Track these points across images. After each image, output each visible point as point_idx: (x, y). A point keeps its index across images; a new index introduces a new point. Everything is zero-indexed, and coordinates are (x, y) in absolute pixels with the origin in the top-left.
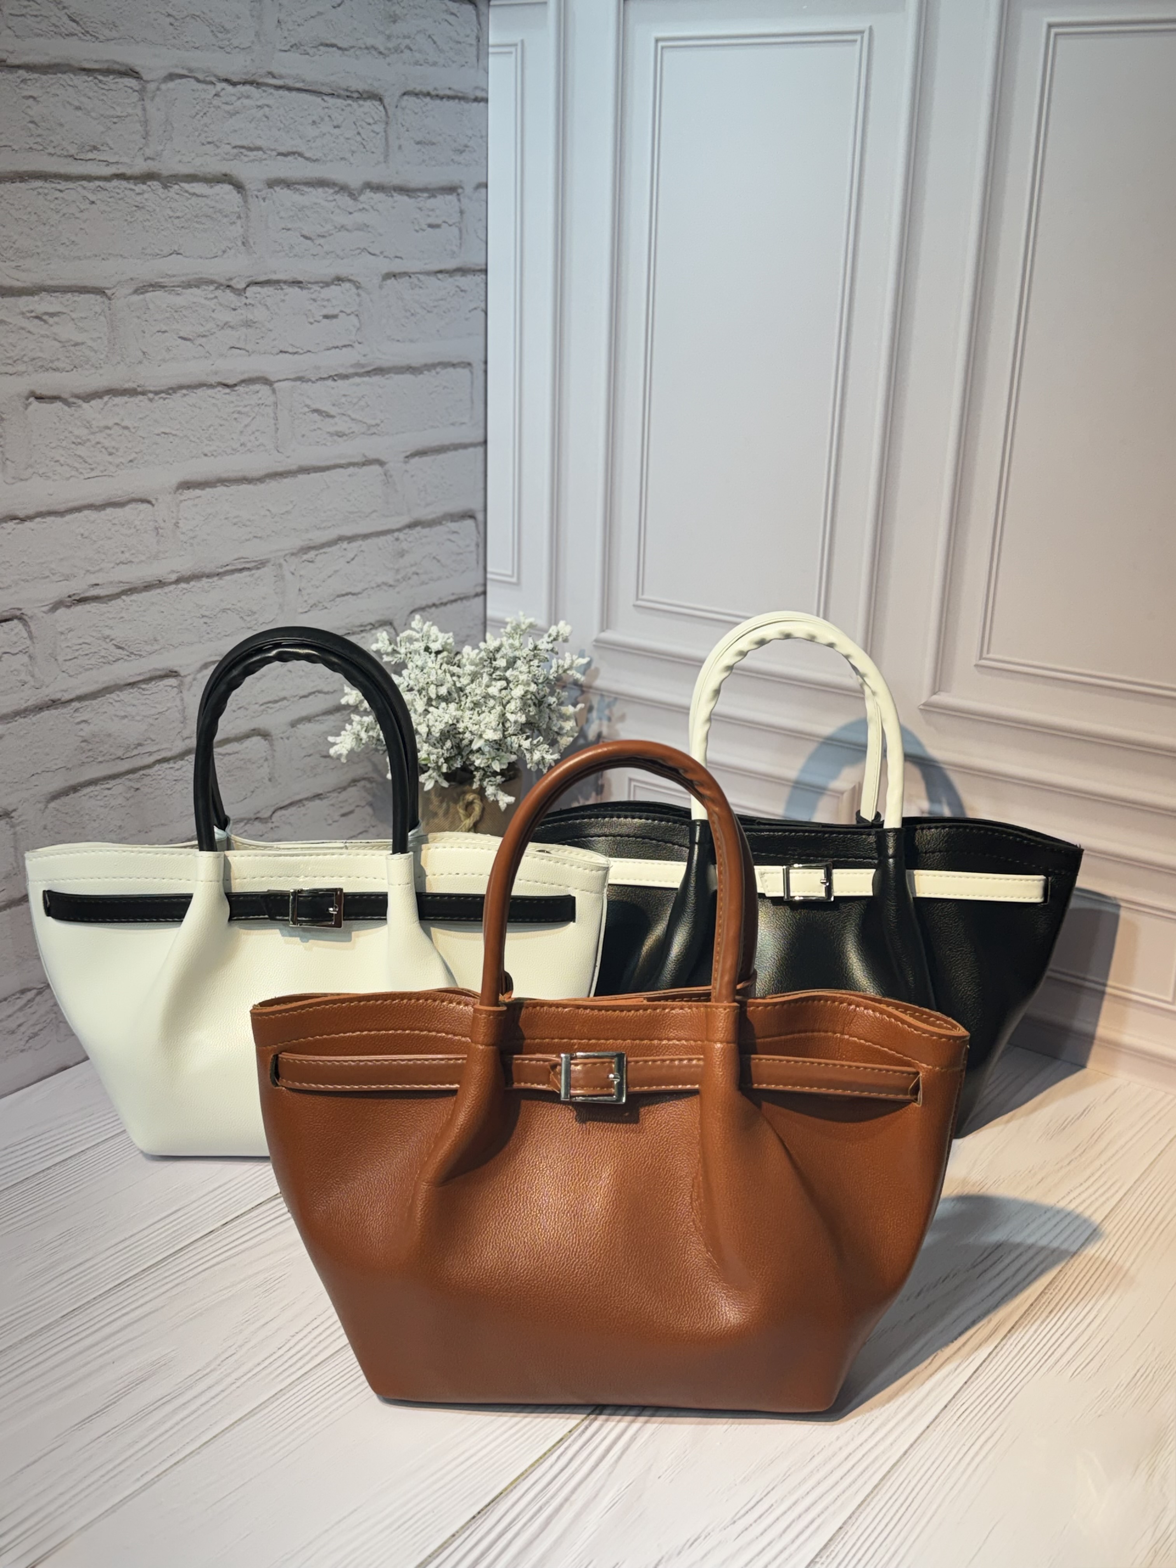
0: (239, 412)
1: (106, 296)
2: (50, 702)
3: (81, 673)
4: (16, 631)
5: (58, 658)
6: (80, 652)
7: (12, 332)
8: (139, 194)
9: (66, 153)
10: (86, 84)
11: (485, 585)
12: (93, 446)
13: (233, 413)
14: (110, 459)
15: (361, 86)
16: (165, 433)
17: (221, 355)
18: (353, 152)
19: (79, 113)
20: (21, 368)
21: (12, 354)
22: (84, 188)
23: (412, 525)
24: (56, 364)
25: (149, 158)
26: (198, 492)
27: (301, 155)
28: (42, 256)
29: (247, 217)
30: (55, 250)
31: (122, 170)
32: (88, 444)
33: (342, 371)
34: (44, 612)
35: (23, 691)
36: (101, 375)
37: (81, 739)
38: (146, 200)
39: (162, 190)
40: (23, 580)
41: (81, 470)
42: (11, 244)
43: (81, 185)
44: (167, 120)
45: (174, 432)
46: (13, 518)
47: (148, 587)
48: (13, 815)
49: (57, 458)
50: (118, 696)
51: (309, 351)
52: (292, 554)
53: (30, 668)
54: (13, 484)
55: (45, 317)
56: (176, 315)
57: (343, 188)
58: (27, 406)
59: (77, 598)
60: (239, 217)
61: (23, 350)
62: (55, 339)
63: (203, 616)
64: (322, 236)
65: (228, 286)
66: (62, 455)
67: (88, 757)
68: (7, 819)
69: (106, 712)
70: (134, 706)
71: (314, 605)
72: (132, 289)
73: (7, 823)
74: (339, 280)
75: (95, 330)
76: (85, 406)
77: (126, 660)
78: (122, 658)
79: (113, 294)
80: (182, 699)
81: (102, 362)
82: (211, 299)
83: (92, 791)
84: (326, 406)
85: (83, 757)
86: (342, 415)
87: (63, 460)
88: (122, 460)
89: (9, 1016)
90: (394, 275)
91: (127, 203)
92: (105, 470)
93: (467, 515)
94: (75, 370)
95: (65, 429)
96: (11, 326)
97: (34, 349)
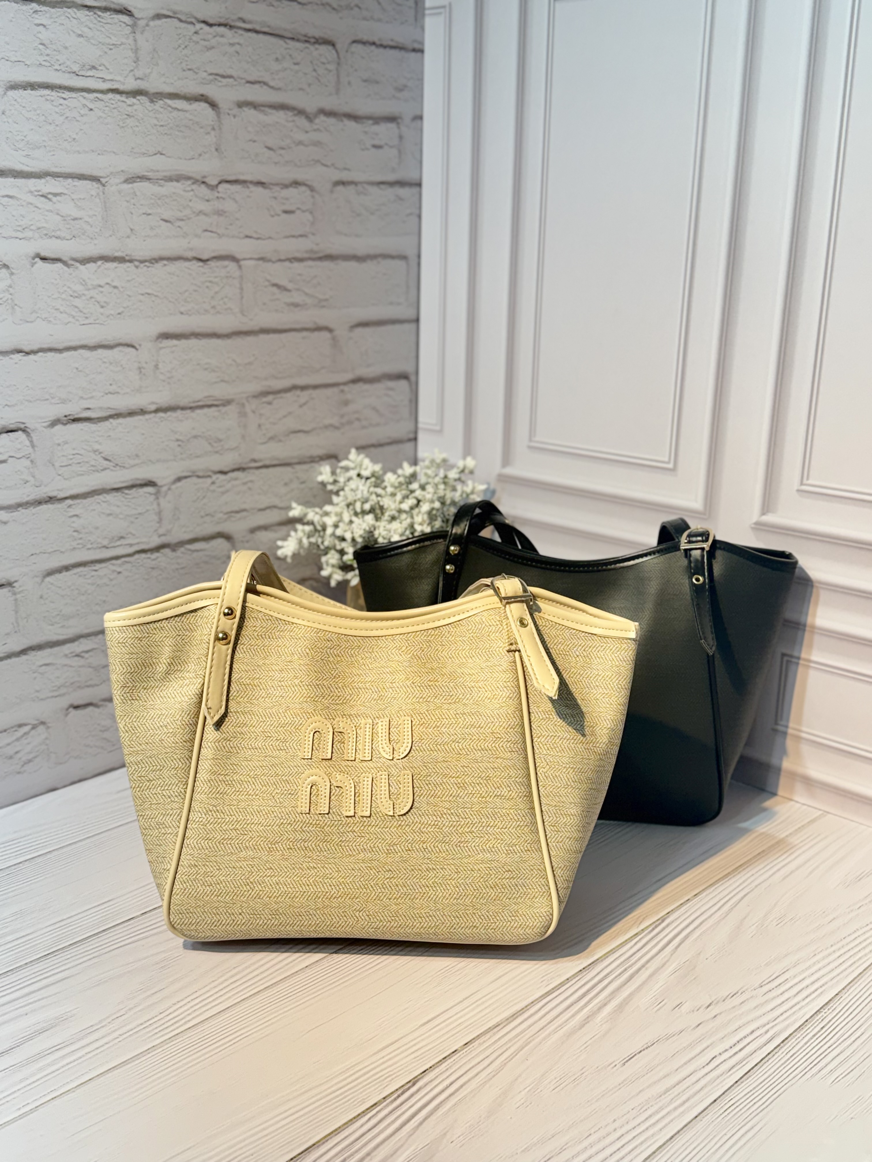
0: (210, 282)
1: (101, 183)
2: (48, 499)
3: (74, 477)
4: (20, 440)
5: (55, 464)
7: (22, 206)
8: (130, 105)
9: (70, 70)
10: (87, 17)
11: (416, 432)
12: (88, 300)
13: (206, 281)
14: (102, 310)
15: (317, 33)
16: (149, 294)
17: (197, 236)
18: (309, 85)
19: (81, 39)
20: (28, 234)
21: (22, 223)
22: (85, 98)
23: (357, 381)
24: (58, 233)
25: (139, 78)
26: (175, 342)
27: (265, 83)
28: (48, 148)
29: (220, 129)
30: (59, 145)
31: (115, 86)
32: (83, 298)
33: (298, 255)
34: (44, 427)
35: (25, 488)
36: (95, 244)
37: (73, 529)
38: (136, 110)
39: (149, 104)
40: (27, 400)
41: (77, 318)
42: (23, 138)
43: (82, 96)
44: (154, 50)
45: (155, 294)
46: (20, 351)
47: (131, 414)
48: (15, 585)
49: (59, 306)
50: (105, 498)
51: (270, 238)
52: (255, 397)
53: (32, 470)
54: (20, 324)
55: (50, 196)
56: (159, 202)
57: (301, 112)
58: (33, 265)
59: (72, 418)
60: (213, 129)
61: (30, 220)
62: (58, 214)
63: (178, 440)
64: (282, 148)
65: (203, 182)
66: (62, 305)
67: (78, 544)
68: (10, 588)
69: (94, 510)
70: (118, 506)
71: (271, 438)
72: (123, 179)
73: (9, 591)
74: (296, 183)
75: (91, 209)
76: (82, 267)
77: (112, 470)
78: (108, 468)
79: (106, 182)
80: (159, 504)
81: (96, 235)
82: (188, 191)
83: (82, 571)
84: (284, 282)
85: (74, 544)
86: (298, 290)
87: (62, 309)
88: (112, 312)
89: (9, 744)
90: (343, 183)
91: (119, 112)
92: (98, 319)
93: (403, 376)
94: (74, 239)
95: (65, 285)
96: (21, 201)
97: (40, 221)
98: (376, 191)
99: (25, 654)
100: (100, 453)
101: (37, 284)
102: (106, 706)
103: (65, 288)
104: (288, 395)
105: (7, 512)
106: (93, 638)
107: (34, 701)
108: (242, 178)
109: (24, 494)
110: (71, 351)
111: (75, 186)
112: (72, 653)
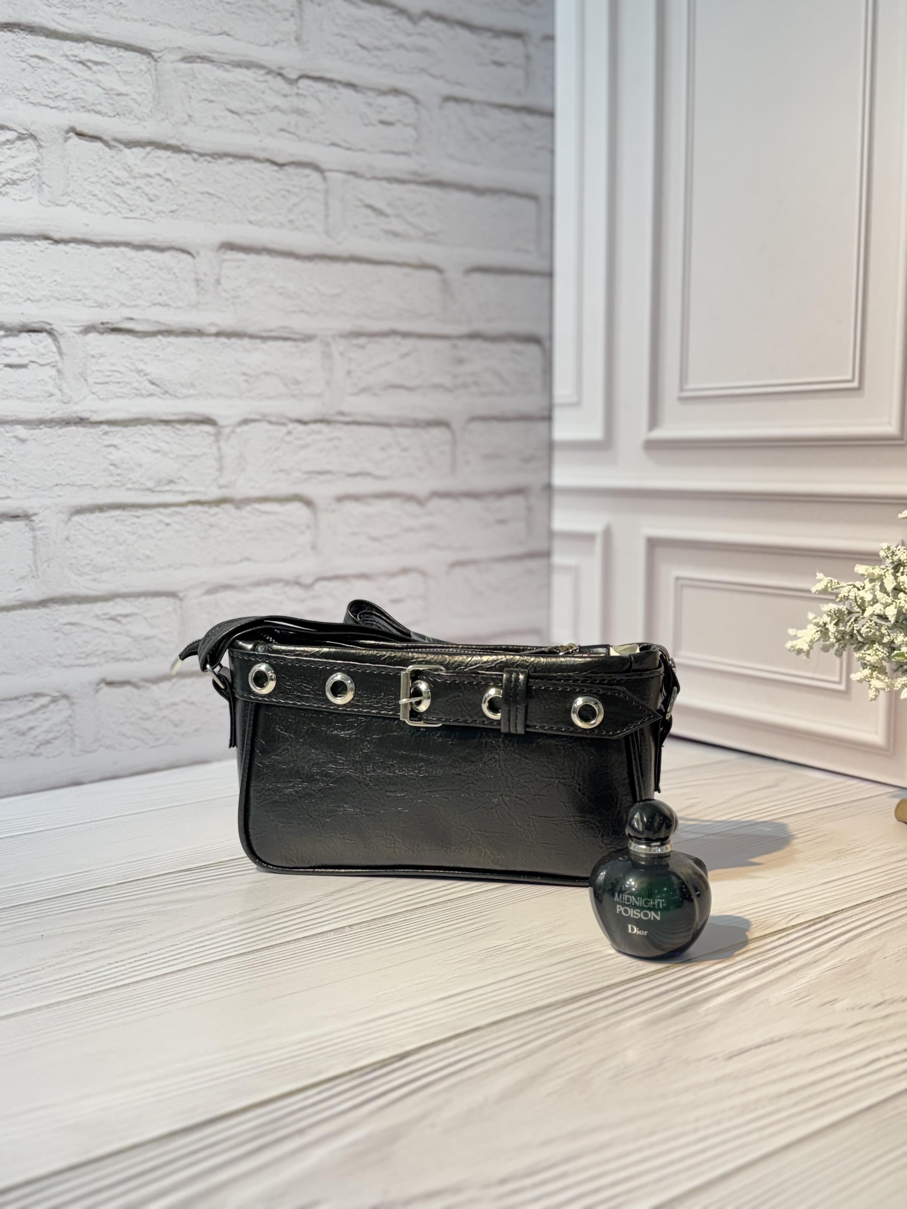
0: (287, 191)
1: (152, 57)
2: (78, 420)
3: (111, 398)
4: (44, 343)
5: (88, 379)
6: (112, 378)
7: (55, 70)
11: (550, 408)
12: (133, 190)
13: (282, 189)
14: (151, 204)
16: (210, 194)
17: (270, 134)
20: (63, 104)
21: (53, 90)
23: (474, 336)
24: (98, 108)
26: (241, 255)
28: (88, 9)
29: (301, 17)
30: (103, 7)
32: (128, 186)
33: (399, 175)
34: (75, 332)
35: (49, 402)
36: (144, 127)
37: (109, 462)
40: (55, 298)
41: (119, 209)
45: (219, 195)
46: (47, 238)
47: (186, 333)
48: (34, 518)
49: (97, 192)
50: (151, 430)
51: (362, 150)
52: (342, 336)
53: (58, 382)
54: (48, 206)
55: (89, 64)
56: (224, 88)
57: (402, 11)
58: (66, 140)
59: (110, 326)
60: (292, 15)
61: (65, 88)
62: (99, 86)
63: (244, 374)
64: (379, 49)
65: (280, 74)
67: (116, 481)
68: (27, 521)
69: (136, 442)
70: (167, 443)
72: (180, 57)
73: (27, 525)
74: (396, 92)
75: (139, 85)
76: (127, 151)
77: (160, 397)
78: (155, 395)
79: (159, 57)
80: (219, 449)
81: (145, 115)
82: (261, 82)
83: (119, 515)
84: (381, 205)
85: (111, 480)
86: (399, 216)
87: (101, 195)
88: (163, 209)
89: (20, 717)
90: (455, 99)
92: (145, 214)
93: (533, 339)
94: (117, 117)
95: (105, 168)
96: (54, 65)
97: (76, 90)
98: (496, 114)
99: (44, 606)
100: (145, 375)
101: (71, 163)
102: (148, 688)
103: (105, 172)
104: (387, 341)
105: (25, 428)
106: (132, 599)
107: (55, 666)
108: (328, 75)
109: (48, 409)
110: (111, 247)
111: (120, 56)
112: (105, 614)
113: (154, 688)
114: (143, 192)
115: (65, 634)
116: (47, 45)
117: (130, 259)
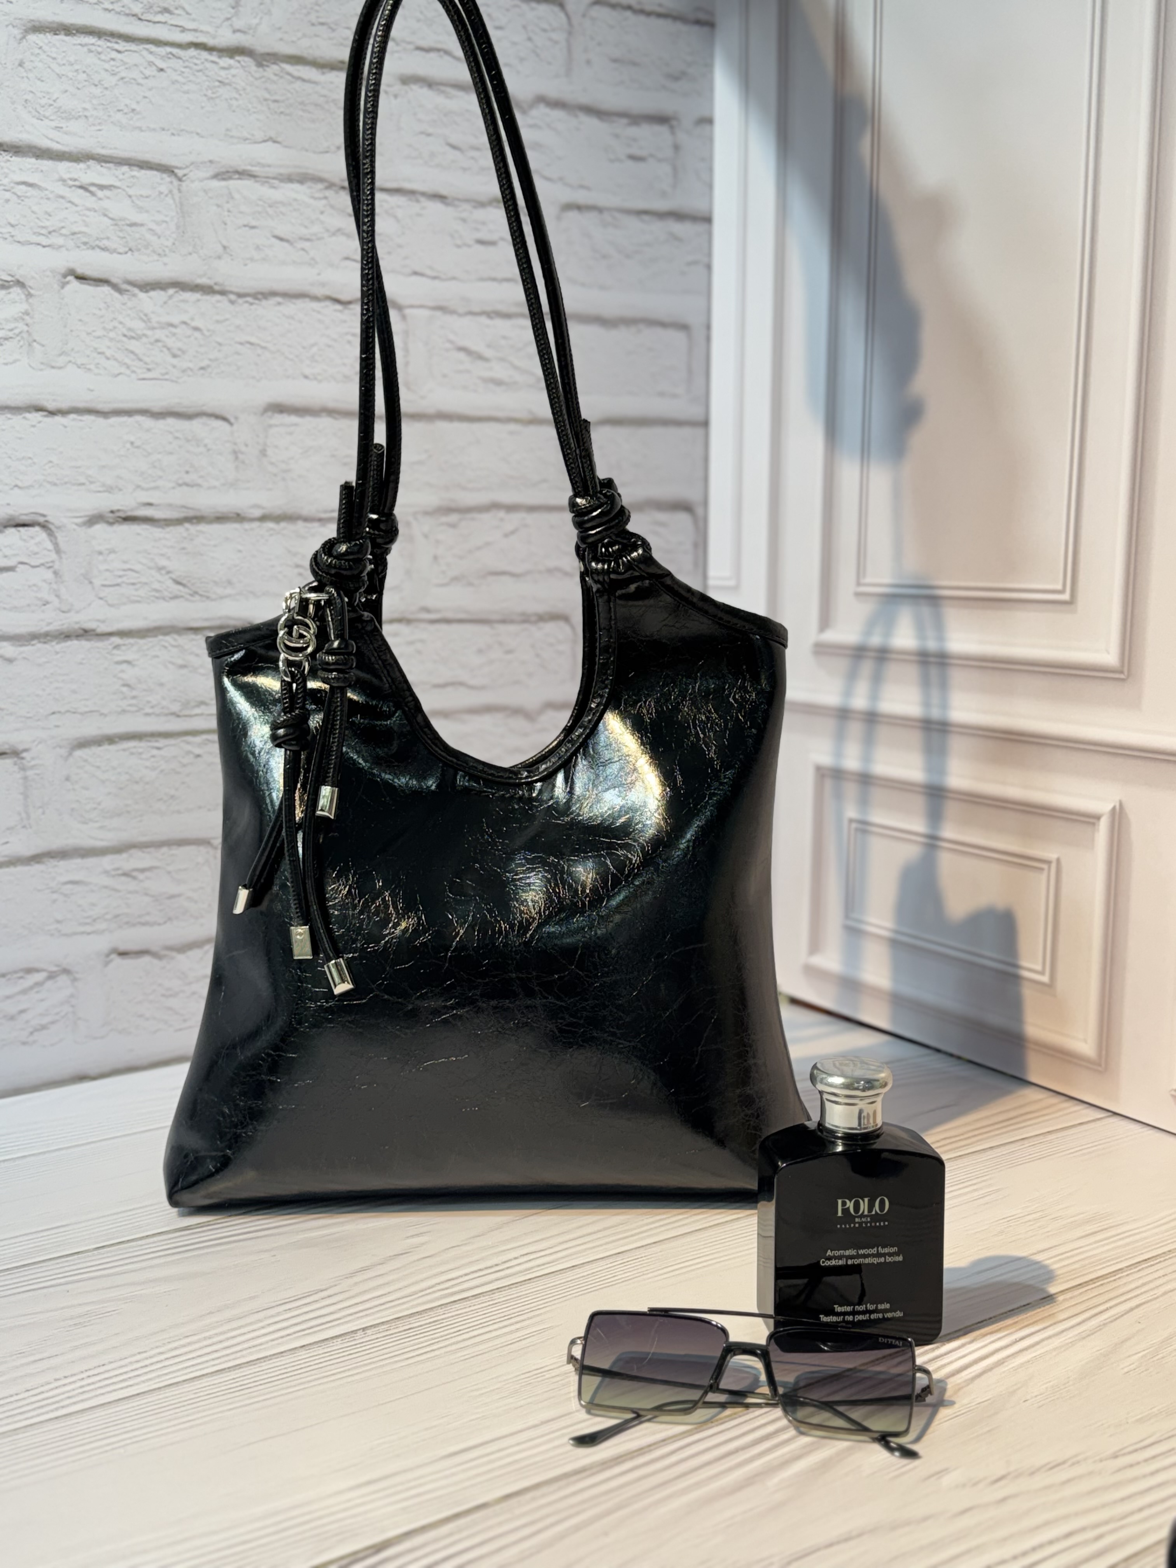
0: (354, 335)
1: (176, 175)
2: (81, 632)
3: (124, 604)
4: (37, 540)
5: (94, 581)
6: (124, 579)
7: (48, 199)
8: (224, 68)
9: (127, 12)
12: (151, 344)
13: (347, 334)
14: (175, 361)
16: (251, 344)
17: (331, 265)
18: (522, 60)
20: (59, 241)
21: (47, 224)
22: (151, 53)
24: (105, 243)
25: (239, 31)
26: (293, 419)
27: (447, 52)
28: (91, 120)
30: (109, 116)
31: (201, 39)
32: (144, 340)
33: (502, 308)
34: (77, 524)
35: (43, 611)
36: (165, 264)
37: (121, 682)
38: (234, 76)
39: (255, 68)
40: (50, 483)
41: (135, 369)
42: (51, 102)
43: (147, 49)
45: (263, 344)
46: (39, 409)
47: (221, 519)
48: (24, 755)
49: (104, 349)
50: (175, 640)
51: (454, 278)
52: (426, 513)
53: (55, 586)
54: (41, 370)
55: (93, 189)
56: (270, 210)
58: (63, 285)
59: (122, 515)
61: (61, 221)
62: (105, 215)
63: (298, 566)
64: (475, 149)
66: (109, 347)
67: (130, 705)
68: (16, 759)
69: (157, 656)
71: (455, 579)
72: (211, 173)
73: (15, 764)
75: (158, 212)
76: (142, 295)
77: (187, 600)
78: (182, 597)
79: (185, 175)
81: (167, 249)
82: (320, 199)
83: (135, 747)
84: (477, 346)
85: (124, 704)
86: (502, 360)
87: (108, 353)
88: (191, 365)
89: (8, 997)
90: (579, 208)
91: (207, 76)
92: (167, 373)
93: (683, 507)
94: (130, 253)
95: (115, 319)
96: (47, 192)
97: (75, 222)
98: (634, 223)
99: (38, 862)
101: (70, 314)
102: (173, 958)
103: (115, 323)
104: (486, 517)
105: (13, 645)
106: (152, 850)
107: (52, 935)
108: (407, 186)
109: (42, 620)
110: (123, 416)
111: (133, 177)
112: (118, 869)
113: (180, 957)
114: (165, 346)
115: (66, 895)
116: (37, 168)
117: (148, 430)
